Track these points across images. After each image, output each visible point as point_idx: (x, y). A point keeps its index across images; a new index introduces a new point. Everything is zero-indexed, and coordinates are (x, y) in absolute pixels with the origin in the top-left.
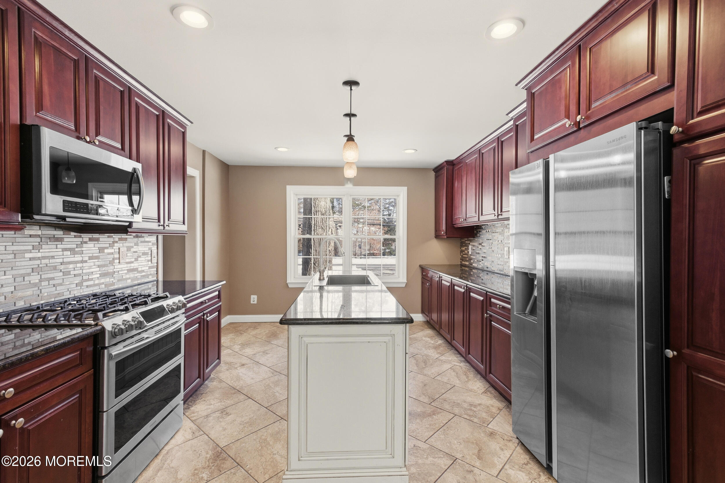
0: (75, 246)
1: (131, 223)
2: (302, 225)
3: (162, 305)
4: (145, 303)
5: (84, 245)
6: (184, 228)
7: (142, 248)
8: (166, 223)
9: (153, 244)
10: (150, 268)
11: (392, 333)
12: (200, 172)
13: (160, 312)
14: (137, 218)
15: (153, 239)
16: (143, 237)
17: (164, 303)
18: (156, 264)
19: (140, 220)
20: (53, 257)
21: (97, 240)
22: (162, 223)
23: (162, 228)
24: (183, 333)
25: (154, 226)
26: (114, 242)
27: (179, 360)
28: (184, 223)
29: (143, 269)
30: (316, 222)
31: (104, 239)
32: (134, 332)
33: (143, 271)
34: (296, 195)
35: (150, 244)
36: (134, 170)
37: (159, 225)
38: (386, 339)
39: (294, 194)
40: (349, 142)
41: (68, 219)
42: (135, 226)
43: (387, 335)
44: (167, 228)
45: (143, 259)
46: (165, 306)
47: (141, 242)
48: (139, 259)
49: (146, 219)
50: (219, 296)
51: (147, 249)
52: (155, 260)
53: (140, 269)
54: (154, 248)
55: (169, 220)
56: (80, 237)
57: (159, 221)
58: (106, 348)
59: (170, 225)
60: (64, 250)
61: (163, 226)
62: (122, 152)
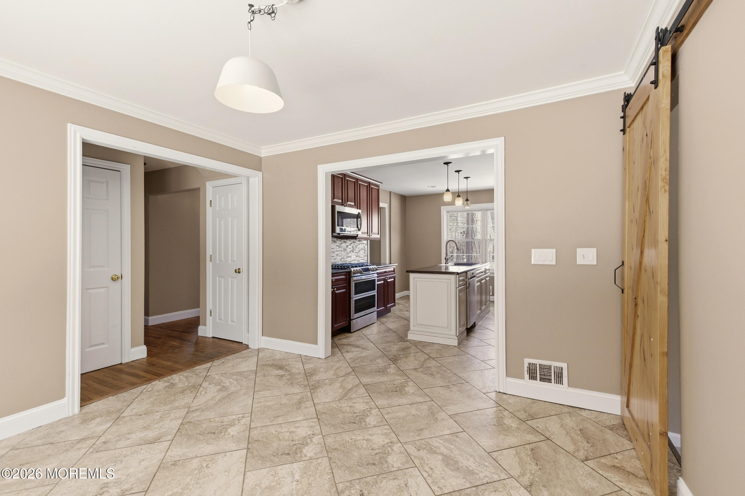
0: (339, 244)
1: (357, 235)
2: (466, 232)
3: (368, 268)
4: (363, 266)
5: (342, 244)
6: (378, 236)
7: (361, 246)
8: (371, 234)
9: (366, 244)
10: (364, 256)
11: (450, 278)
12: (388, 205)
13: (368, 270)
14: (359, 233)
15: (365, 242)
16: (362, 241)
17: (369, 267)
18: (367, 255)
19: (361, 233)
20: (334, 248)
21: (346, 242)
22: (369, 234)
23: (369, 236)
24: (377, 283)
25: (365, 236)
26: (351, 243)
27: (374, 293)
28: (378, 234)
29: (362, 256)
30: (476, 229)
31: (349, 242)
32: (359, 274)
33: (361, 257)
34: (448, 212)
35: (364, 244)
36: (359, 213)
37: (368, 235)
38: (447, 281)
39: (446, 212)
40: (446, 192)
41: (340, 234)
42: (359, 236)
43: (448, 279)
44: (371, 236)
45: (362, 251)
46: (369, 268)
47: (361, 243)
48: (360, 251)
49: (363, 233)
50: (394, 271)
51: (363, 247)
52: (366, 253)
53: (360, 256)
54: (366, 246)
55: (372, 233)
56: (341, 241)
57: (368, 234)
58: (352, 277)
59: (372, 235)
60: (337, 246)
61: (369, 235)
62: (355, 206)
